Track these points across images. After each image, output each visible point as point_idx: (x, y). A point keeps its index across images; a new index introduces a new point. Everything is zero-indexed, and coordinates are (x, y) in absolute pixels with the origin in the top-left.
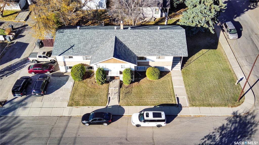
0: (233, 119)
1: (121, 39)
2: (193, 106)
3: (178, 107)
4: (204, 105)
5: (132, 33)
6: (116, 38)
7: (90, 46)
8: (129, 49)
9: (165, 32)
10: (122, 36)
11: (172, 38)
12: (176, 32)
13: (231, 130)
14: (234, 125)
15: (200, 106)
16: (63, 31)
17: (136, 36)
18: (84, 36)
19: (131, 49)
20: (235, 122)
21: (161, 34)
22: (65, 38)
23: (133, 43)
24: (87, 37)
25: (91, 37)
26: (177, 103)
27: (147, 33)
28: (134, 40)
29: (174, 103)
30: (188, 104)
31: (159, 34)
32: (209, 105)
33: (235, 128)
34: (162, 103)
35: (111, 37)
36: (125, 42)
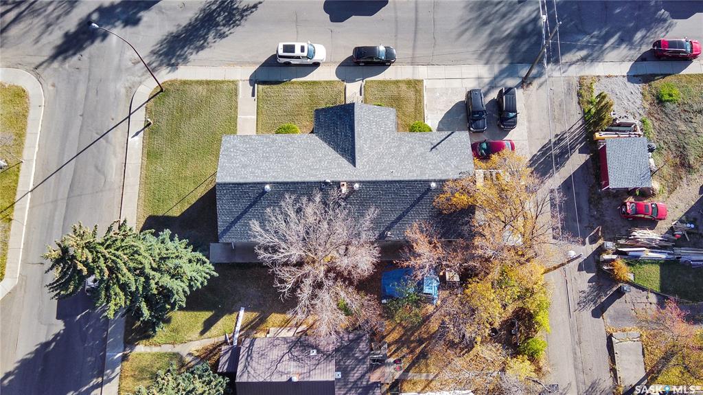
0: (180, 61)
1: (344, 162)
2: (233, 82)
3: (255, 80)
4: (217, 82)
5: (323, 174)
6: (354, 163)
7: (403, 150)
8: (329, 144)
9: (257, 177)
10: (342, 168)
11: (244, 166)
12: (234, 177)
13: (191, 45)
14: (182, 53)
15: (222, 82)
16: (461, 175)
17: (315, 169)
18: (417, 167)
19: (325, 144)
20: (180, 56)
21: (265, 172)
22: (454, 162)
23: (321, 155)
24: (412, 164)
25: (405, 166)
26: (256, 85)
27: (292, 174)
28: (320, 161)
29: (261, 87)
30: (240, 84)
31: (269, 173)
32: (208, 83)
33: (183, 48)
34: (280, 86)
35: (363, 165)
36: (336, 157)
